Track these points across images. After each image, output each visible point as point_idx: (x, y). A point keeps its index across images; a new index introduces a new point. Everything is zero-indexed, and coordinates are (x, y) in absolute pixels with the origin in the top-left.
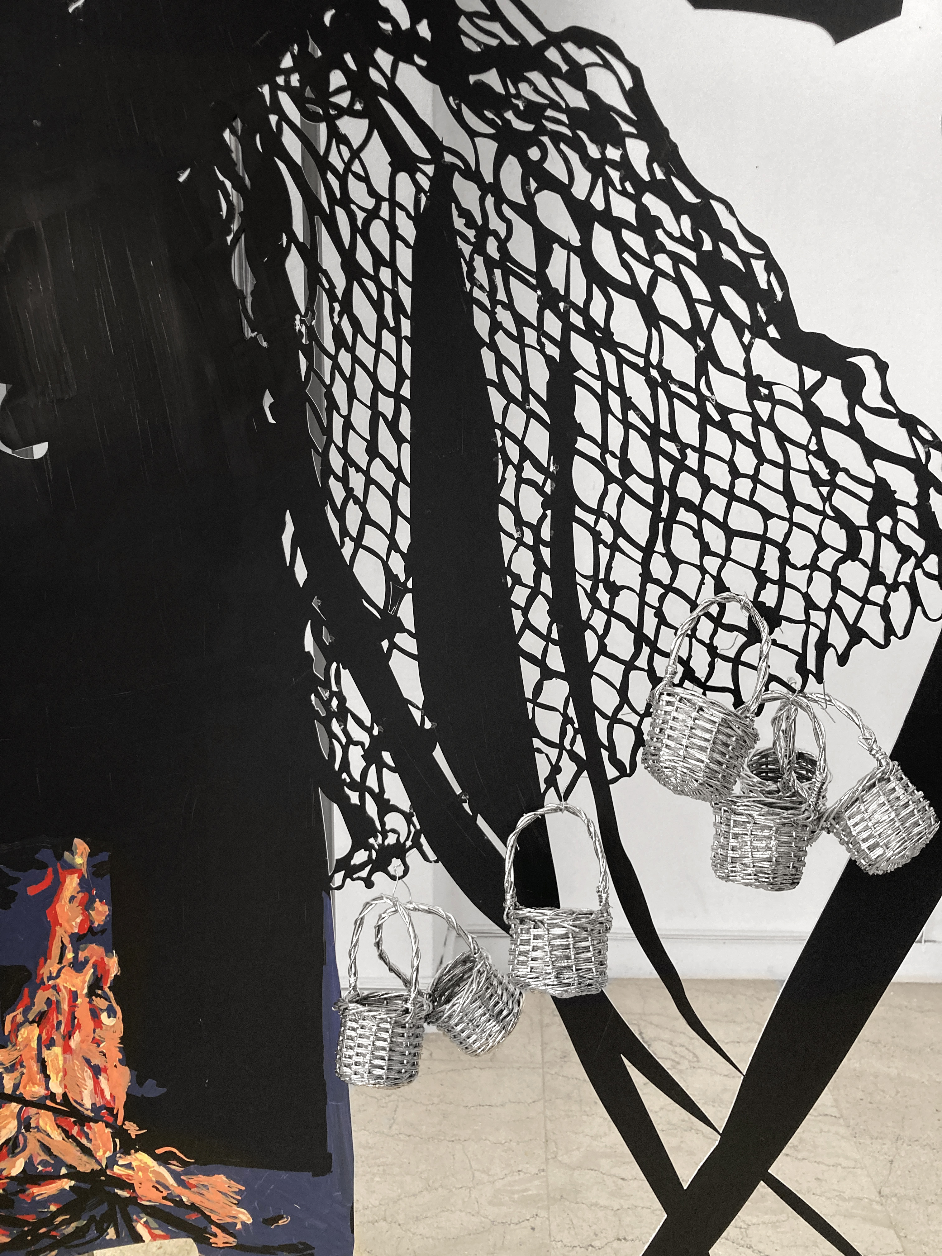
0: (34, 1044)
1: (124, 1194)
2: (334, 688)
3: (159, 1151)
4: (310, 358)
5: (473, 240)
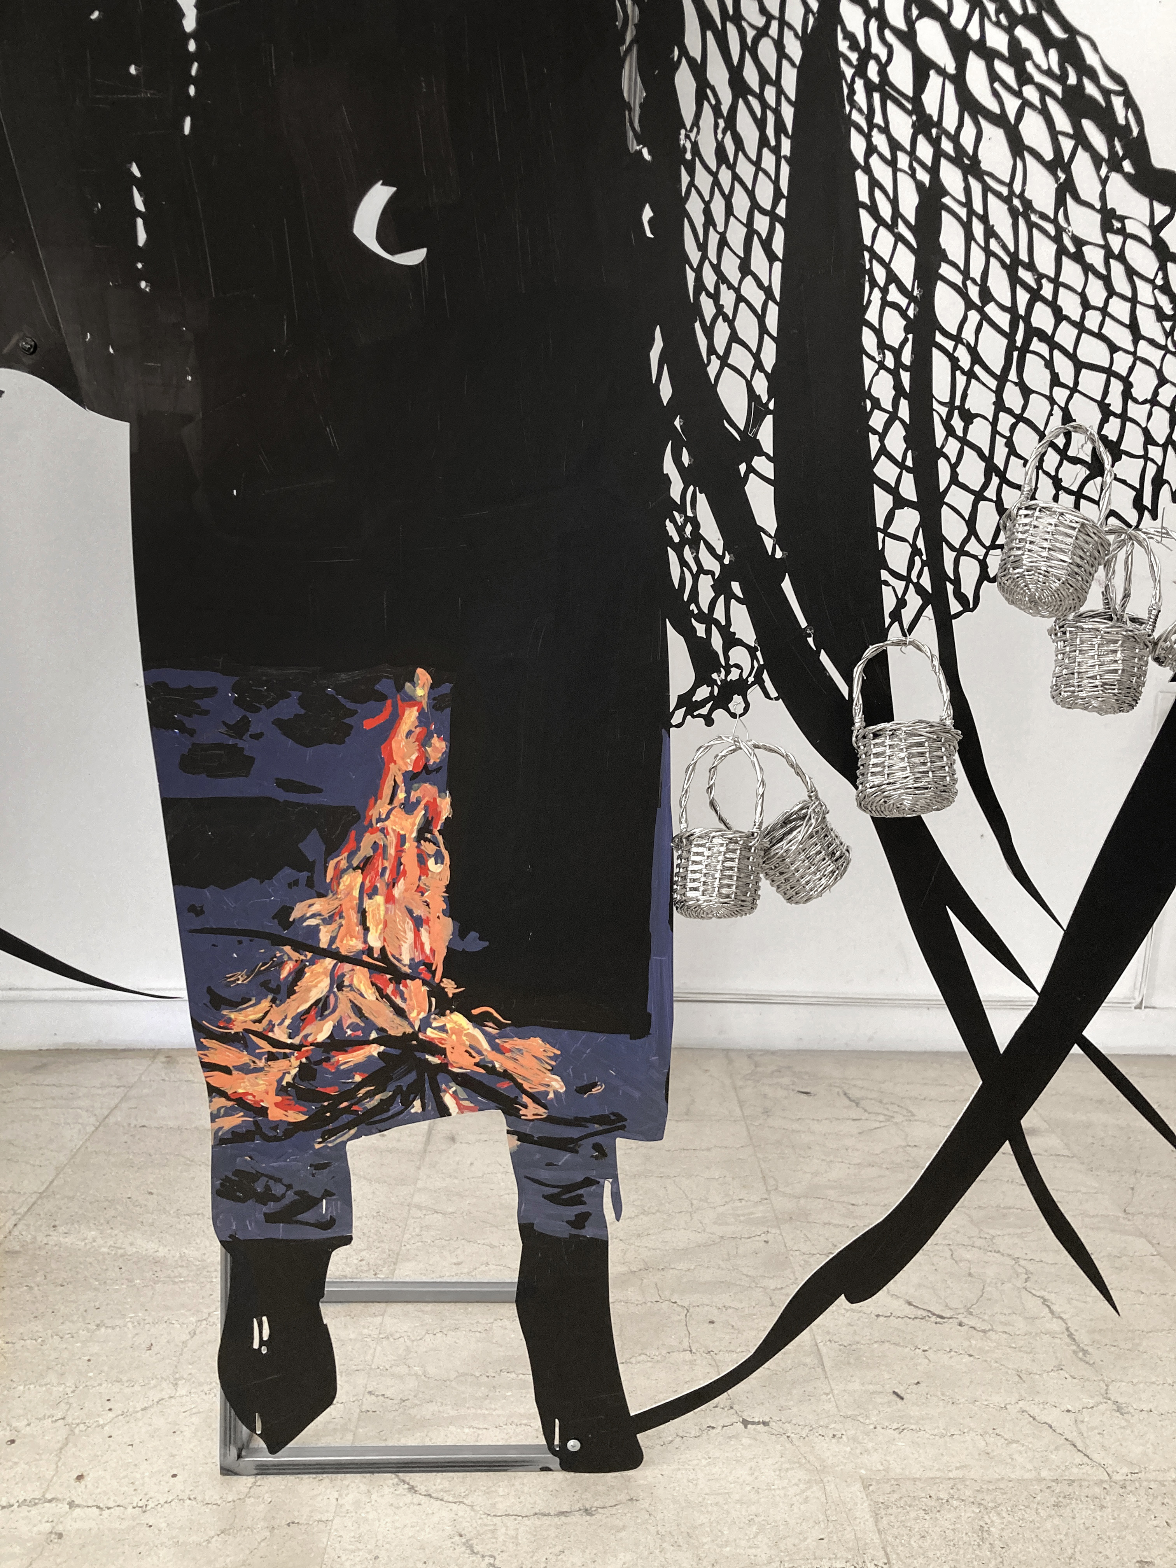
0: (356, 893)
1: (435, 1060)
2: (690, 513)
3: (475, 1012)
4: (691, 173)
5: (855, 63)
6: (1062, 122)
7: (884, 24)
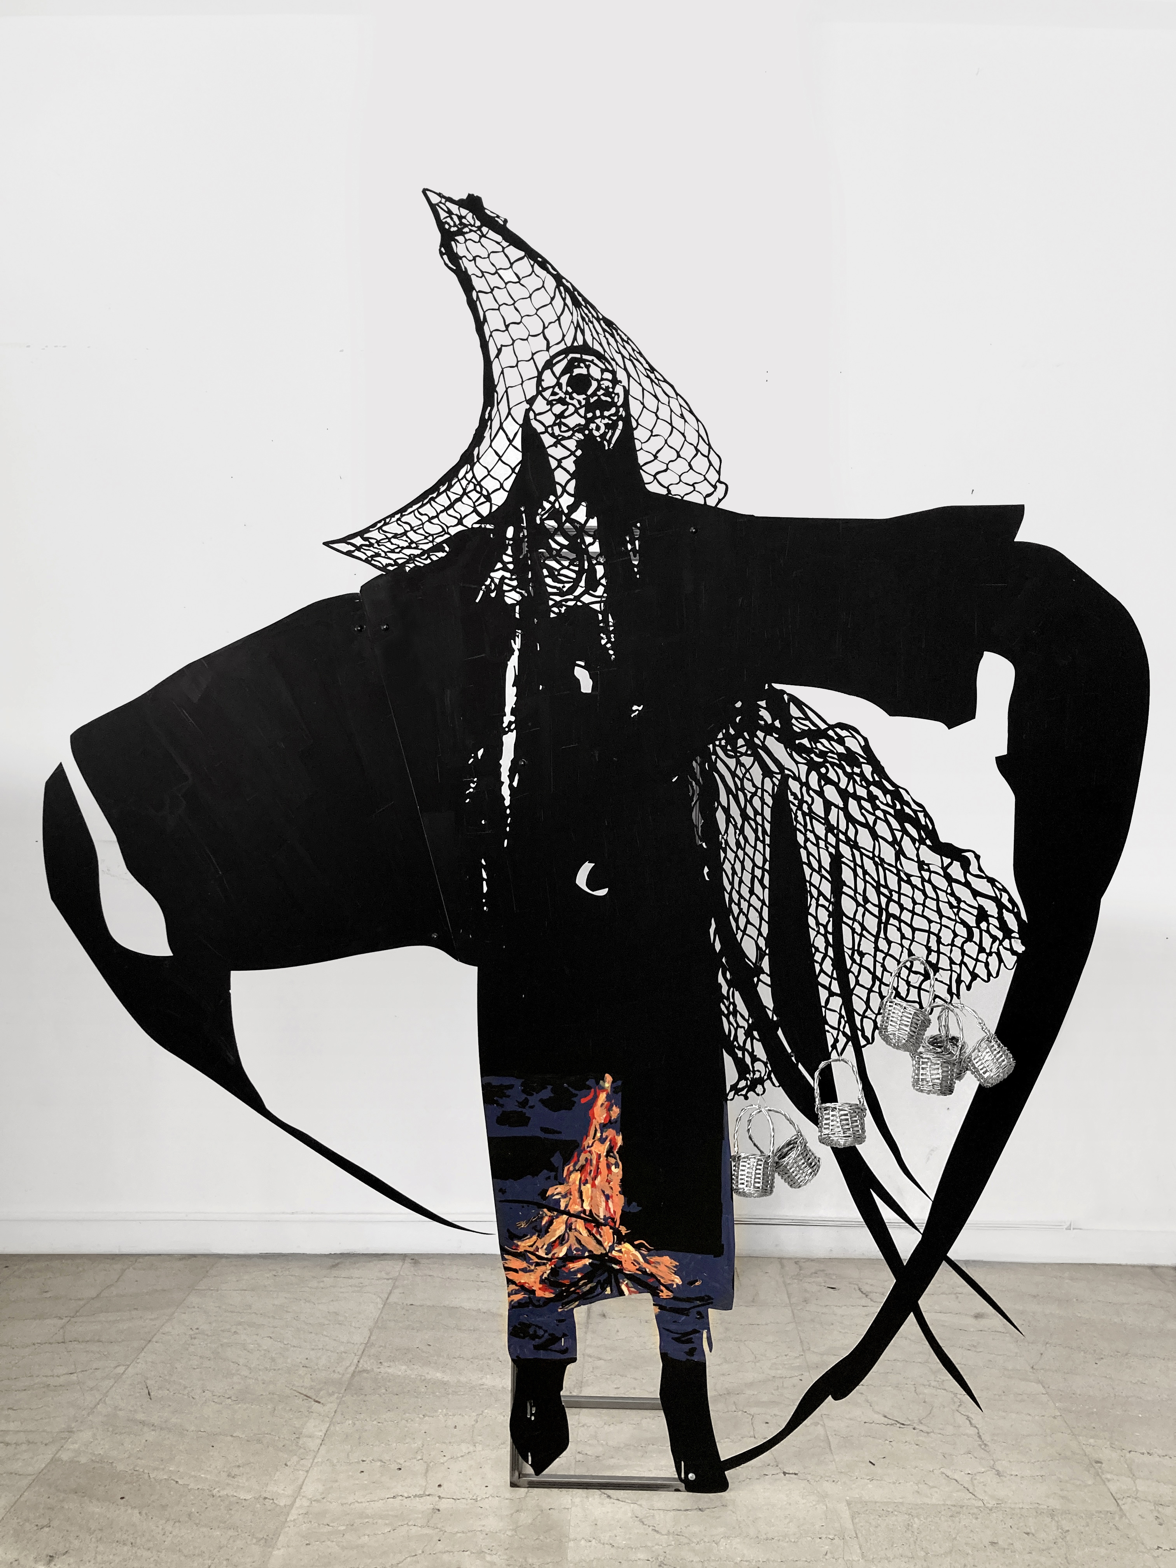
0: (578, 1183)
1: (617, 1267)
2: (732, 1000)
3: (636, 1243)
4: (725, 853)
5: (797, 805)
6: (895, 824)
7: (809, 788)
